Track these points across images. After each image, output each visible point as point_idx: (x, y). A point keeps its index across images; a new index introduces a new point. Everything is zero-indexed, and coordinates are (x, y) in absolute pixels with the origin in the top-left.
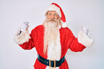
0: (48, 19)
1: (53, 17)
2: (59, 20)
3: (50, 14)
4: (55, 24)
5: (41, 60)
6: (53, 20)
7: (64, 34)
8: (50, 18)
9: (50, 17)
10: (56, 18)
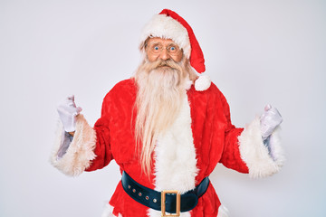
0: (151, 61)
1: (165, 57)
2: (183, 63)
3: (156, 45)
4: (171, 77)
5: (134, 191)
6: (164, 66)
7: (204, 104)
8: (156, 60)
9: (154, 57)
10: (174, 57)
